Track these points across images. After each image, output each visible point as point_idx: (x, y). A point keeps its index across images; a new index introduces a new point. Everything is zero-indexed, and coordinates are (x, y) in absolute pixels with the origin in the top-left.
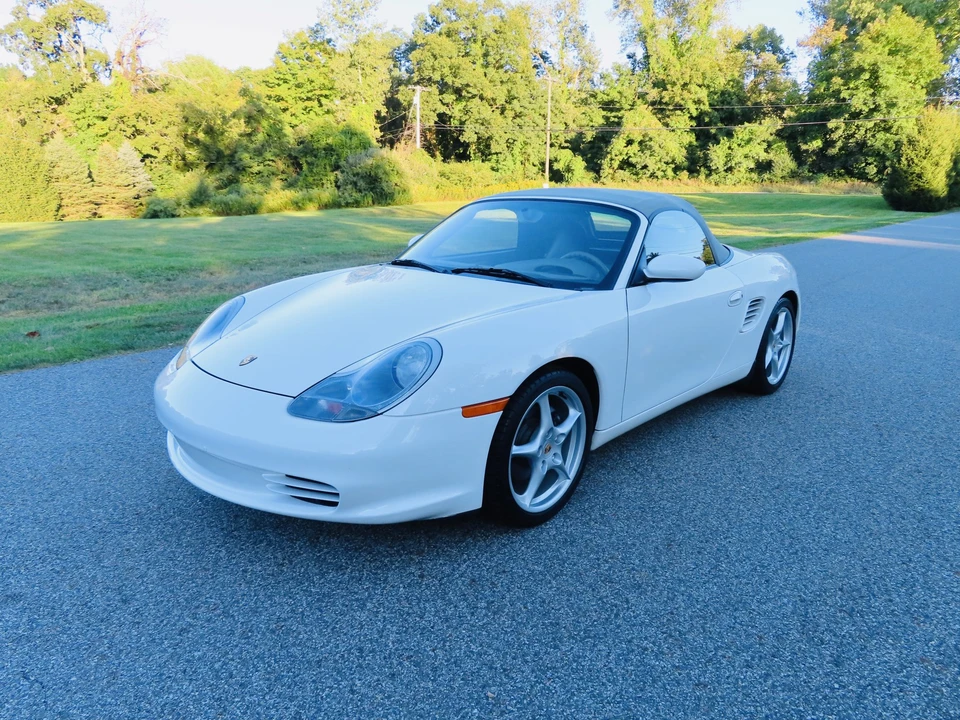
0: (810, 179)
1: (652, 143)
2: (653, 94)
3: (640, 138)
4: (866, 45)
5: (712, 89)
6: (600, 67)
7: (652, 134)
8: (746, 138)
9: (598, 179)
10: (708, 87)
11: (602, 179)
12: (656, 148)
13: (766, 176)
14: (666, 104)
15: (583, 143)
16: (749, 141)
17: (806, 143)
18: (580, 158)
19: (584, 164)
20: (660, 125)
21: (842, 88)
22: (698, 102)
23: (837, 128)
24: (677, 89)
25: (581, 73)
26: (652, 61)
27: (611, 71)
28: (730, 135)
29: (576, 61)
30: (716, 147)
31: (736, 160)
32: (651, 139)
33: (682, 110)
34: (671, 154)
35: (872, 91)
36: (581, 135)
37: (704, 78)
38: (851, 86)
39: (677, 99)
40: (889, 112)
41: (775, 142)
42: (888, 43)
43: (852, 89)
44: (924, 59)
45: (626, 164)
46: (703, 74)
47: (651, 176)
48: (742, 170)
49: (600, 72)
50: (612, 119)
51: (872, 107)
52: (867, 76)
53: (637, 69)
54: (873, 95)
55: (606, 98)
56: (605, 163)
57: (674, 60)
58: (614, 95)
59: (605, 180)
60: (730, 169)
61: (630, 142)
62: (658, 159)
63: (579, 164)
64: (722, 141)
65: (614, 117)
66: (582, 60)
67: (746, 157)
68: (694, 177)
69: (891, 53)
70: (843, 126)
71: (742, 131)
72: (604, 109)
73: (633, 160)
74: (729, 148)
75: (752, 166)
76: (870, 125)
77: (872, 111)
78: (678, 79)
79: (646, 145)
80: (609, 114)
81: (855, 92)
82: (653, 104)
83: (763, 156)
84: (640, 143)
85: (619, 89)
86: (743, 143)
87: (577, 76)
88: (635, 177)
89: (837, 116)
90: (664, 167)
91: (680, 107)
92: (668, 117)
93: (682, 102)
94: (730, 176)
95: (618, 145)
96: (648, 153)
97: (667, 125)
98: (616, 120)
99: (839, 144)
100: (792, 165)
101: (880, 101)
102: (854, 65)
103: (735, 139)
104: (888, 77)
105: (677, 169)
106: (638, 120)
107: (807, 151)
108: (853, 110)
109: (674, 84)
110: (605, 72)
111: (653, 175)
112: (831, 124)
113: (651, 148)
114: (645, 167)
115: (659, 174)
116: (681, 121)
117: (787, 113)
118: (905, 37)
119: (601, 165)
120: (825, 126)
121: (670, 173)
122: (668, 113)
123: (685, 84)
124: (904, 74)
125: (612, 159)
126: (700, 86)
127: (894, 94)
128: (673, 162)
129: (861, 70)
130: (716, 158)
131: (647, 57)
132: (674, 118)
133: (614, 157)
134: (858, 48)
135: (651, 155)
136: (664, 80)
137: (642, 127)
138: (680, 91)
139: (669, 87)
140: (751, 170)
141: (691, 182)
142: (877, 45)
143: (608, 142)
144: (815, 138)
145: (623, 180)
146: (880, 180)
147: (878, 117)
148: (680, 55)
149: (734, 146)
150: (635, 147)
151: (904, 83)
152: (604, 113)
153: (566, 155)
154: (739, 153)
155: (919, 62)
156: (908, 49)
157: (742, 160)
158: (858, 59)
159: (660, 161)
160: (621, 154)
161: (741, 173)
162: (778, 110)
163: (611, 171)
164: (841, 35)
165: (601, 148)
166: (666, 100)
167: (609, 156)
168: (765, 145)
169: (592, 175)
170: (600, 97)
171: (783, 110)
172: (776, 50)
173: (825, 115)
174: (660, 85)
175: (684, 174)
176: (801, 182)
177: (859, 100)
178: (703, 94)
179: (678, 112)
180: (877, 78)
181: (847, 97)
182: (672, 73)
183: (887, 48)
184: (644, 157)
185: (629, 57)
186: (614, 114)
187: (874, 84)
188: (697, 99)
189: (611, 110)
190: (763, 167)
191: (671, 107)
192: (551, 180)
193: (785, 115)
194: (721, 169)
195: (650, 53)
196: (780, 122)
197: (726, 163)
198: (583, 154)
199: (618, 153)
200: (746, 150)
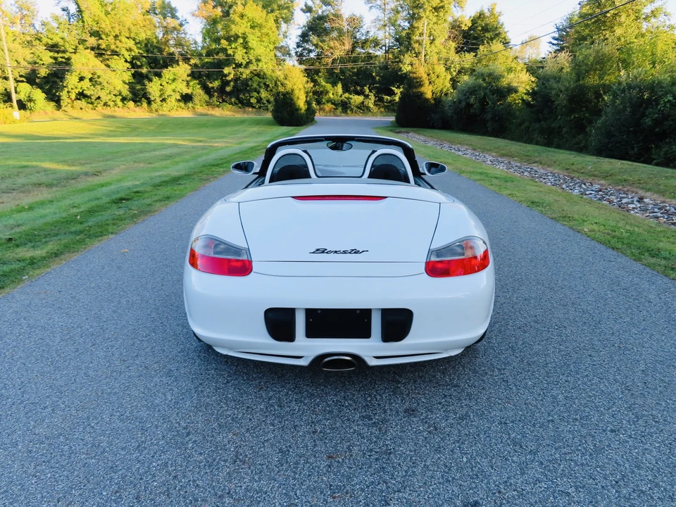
0: (218, 106)
1: (100, 80)
2: (92, 41)
3: (90, 76)
4: (237, 21)
5: (137, 41)
6: (39, 15)
7: (99, 73)
8: (172, 78)
9: (59, 107)
10: (134, 40)
11: (63, 108)
12: (105, 84)
13: (190, 105)
14: (103, 49)
15: (38, 78)
16: (174, 80)
17: (211, 83)
18: (39, 91)
19: (44, 95)
20: (103, 66)
21: (228, 47)
22: (130, 50)
23: (229, 73)
24: (111, 39)
25: (21, 19)
26: (86, 15)
27: (51, 20)
28: (159, 75)
29: (14, 9)
30: (151, 84)
31: (168, 93)
32: (99, 77)
33: (118, 55)
34: (118, 88)
35: (245, 51)
36: (34, 71)
37: (130, 32)
38: (233, 46)
39: (113, 47)
40: (258, 65)
41: (191, 81)
42: (249, 21)
43: (234, 48)
44: (270, 32)
45: (81, 95)
46: (129, 29)
47: (104, 105)
48: (173, 100)
49: (40, 19)
50: (60, 60)
51: (248, 61)
52: (241, 41)
53: (72, 20)
54: (246, 53)
55: (50, 42)
56: (64, 94)
57: (102, 15)
58: (57, 39)
59: (66, 109)
60: (164, 100)
61: (81, 79)
62: (108, 92)
63: (39, 95)
64: (154, 80)
65: (62, 58)
66: (21, 9)
67: (174, 91)
68: (138, 106)
69: (252, 27)
70: (233, 72)
71: (168, 73)
72: (50, 51)
73: (88, 93)
74: (161, 85)
75: (179, 98)
76: (248, 72)
77: (248, 64)
78: (110, 32)
79: (96, 81)
80: (56, 55)
81: (236, 51)
82: (93, 49)
83: (186, 91)
84: (91, 80)
85: (61, 35)
86: (170, 82)
87: (18, 22)
88: (91, 106)
89: (228, 65)
90: (114, 98)
91: (115, 53)
92: (108, 60)
93: (118, 50)
94: (165, 105)
95: (71, 81)
96: (99, 87)
97: (108, 66)
98: (64, 60)
99: (232, 84)
100: (206, 97)
101: (251, 58)
102: (232, 33)
103: (163, 78)
104: (253, 42)
105: (124, 99)
106: (84, 61)
107: (213, 88)
108: (237, 62)
109: (107, 35)
110: (45, 21)
111: (105, 104)
112: (226, 71)
113: (101, 84)
114: (99, 98)
115: (111, 104)
116: (120, 65)
117: (192, 62)
118: (257, 18)
119: (59, 97)
120: (222, 72)
121: (120, 104)
122: (107, 57)
123: (116, 37)
124: (261, 41)
125: (68, 92)
126: (128, 38)
127: (259, 53)
128: (120, 94)
129: (237, 37)
130: (153, 92)
131: (80, 11)
132: (113, 61)
133: (70, 90)
134: (233, 22)
135: (101, 89)
136: (98, 31)
137: (90, 67)
138: (113, 41)
139: (103, 36)
140: (179, 100)
141: (137, 109)
142: (243, 21)
143: (62, 78)
144: (216, 79)
145: (81, 108)
146: (260, 107)
147: (253, 67)
148: (107, 13)
149: (164, 83)
150: (86, 84)
151: (262, 47)
152: (52, 54)
153: (25, 88)
154: (169, 89)
155: (267, 34)
156: (261, 26)
157: (173, 93)
158: (235, 29)
159: (110, 93)
160: (76, 88)
161: (172, 102)
162: (186, 60)
163: (70, 101)
164: (219, 11)
165: (55, 82)
166: (103, 46)
167: (66, 89)
168: (185, 83)
169: (53, 104)
170: (45, 40)
171: (189, 59)
172: (174, 16)
173: (220, 65)
174: (96, 34)
175: (131, 104)
176: (213, 108)
177: (240, 56)
178: (131, 44)
179: (116, 57)
180: (246, 42)
181: (232, 54)
182: (103, 26)
183: (249, 24)
184: (96, 91)
185: (64, 10)
186: (60, 55)
187: (246, 46)
188: (127, 47)
189: (58, 52)
190: (187, 98)
191: (109, 53)
192: (20, 109)
193: (191, 63)
194: (158, 100)
195: (83, 9)
196: (189, 67)
197: (160, 96)
198: (40, 86)
199: (73, 87)
200: (173, 86)
